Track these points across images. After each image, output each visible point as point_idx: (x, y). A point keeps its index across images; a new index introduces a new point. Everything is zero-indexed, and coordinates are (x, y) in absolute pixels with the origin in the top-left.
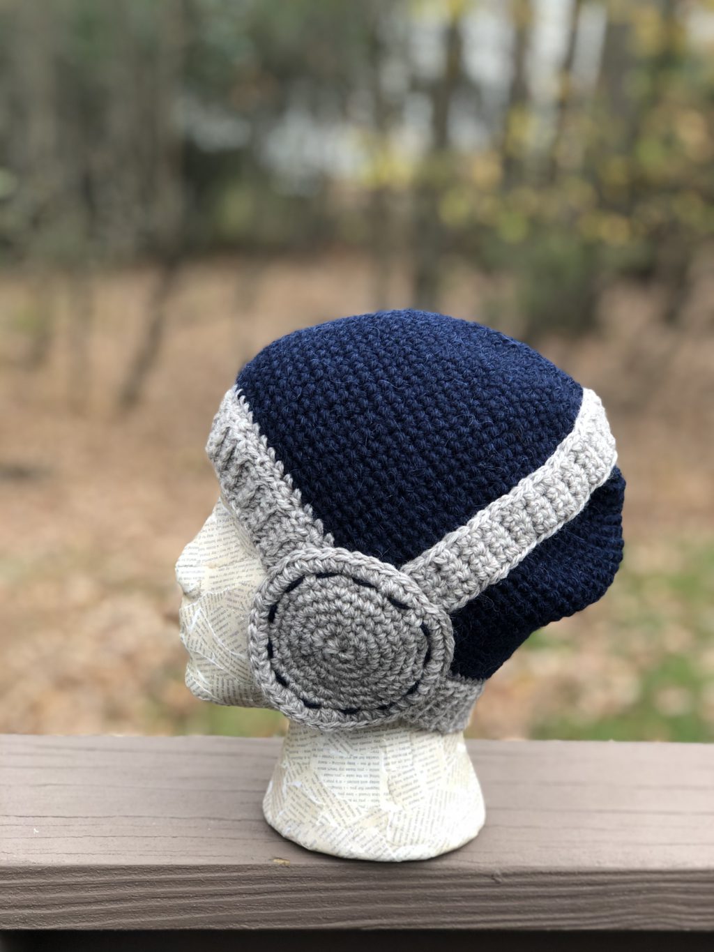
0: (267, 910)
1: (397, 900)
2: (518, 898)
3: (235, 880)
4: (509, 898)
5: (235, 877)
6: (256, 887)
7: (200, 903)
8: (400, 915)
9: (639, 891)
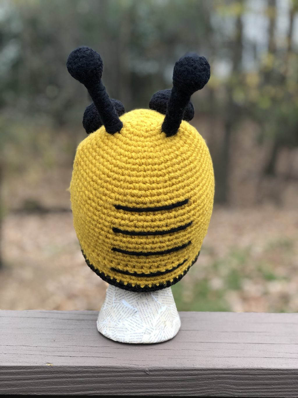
0: (44, 386)
1: (102, 382)
2: (157, 381)
3: (29, 373)
4: (153, 381)
5: (29, 371)
6: (39, 376)
7: (14, 383)
8: (104, 389)
9: (212, 379)
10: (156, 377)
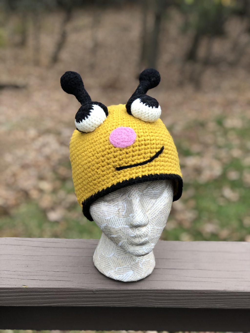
0: (21, 301)
1: (62, 298)
3: (11, 292)
4: (98, 297)
6: (17, 294)
8: (64, 302)
9: (140, 296)
10: (100, 295)
